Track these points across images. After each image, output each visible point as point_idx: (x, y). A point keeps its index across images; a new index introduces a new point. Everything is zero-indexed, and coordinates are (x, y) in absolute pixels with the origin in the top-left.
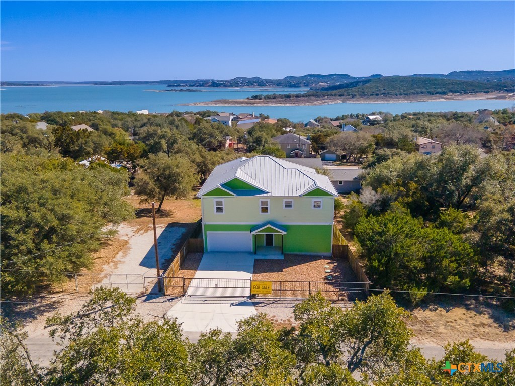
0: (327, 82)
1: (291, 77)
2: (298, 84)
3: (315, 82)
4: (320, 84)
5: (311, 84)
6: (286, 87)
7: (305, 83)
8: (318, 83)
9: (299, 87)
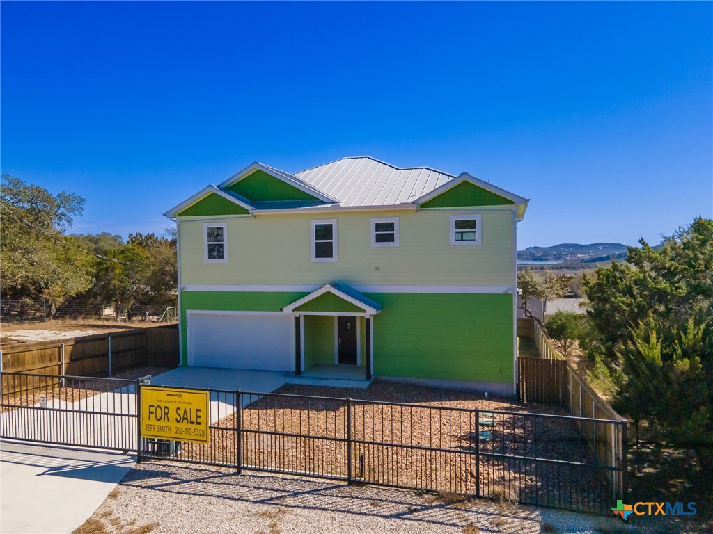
0: (589, 254)
1: (535, 248)
2: (546, 256)
3: (571, 253)
4: (578, 255)
5: (564, 257)
6: (528, 259)
7: (555, 255)
8: (575, 254)
9: (547, 260)
